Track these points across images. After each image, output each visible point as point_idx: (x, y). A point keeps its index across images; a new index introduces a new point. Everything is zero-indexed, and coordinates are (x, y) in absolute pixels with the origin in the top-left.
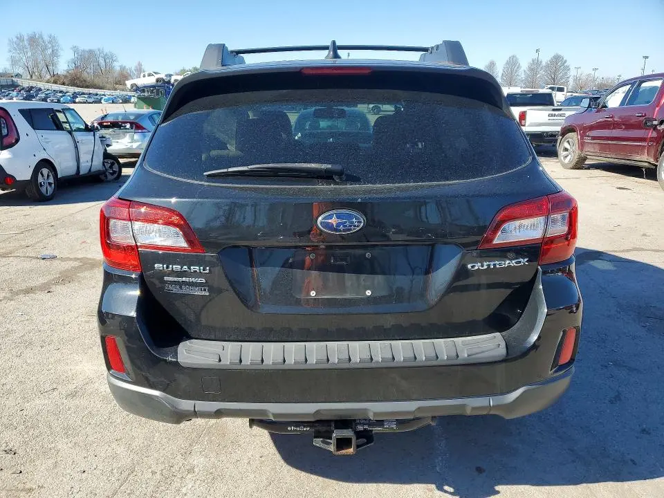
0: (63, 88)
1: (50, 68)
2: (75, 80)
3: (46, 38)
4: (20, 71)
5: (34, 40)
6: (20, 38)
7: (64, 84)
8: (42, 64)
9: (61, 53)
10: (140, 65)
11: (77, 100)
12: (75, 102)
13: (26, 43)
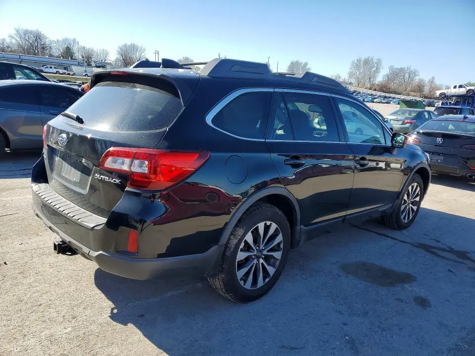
0: (374, 93)
1: (372, 79)
2: (383, 88)
3: (375, 61)
4: (353, 81)
5: (367, 62)
6: (359, 61)
7: (375, 90)
8: (367, 77)
9: (382, 70)
10: (433, 78)
11: (375, 101)
12: (373, 102)
13: (362, 63)
